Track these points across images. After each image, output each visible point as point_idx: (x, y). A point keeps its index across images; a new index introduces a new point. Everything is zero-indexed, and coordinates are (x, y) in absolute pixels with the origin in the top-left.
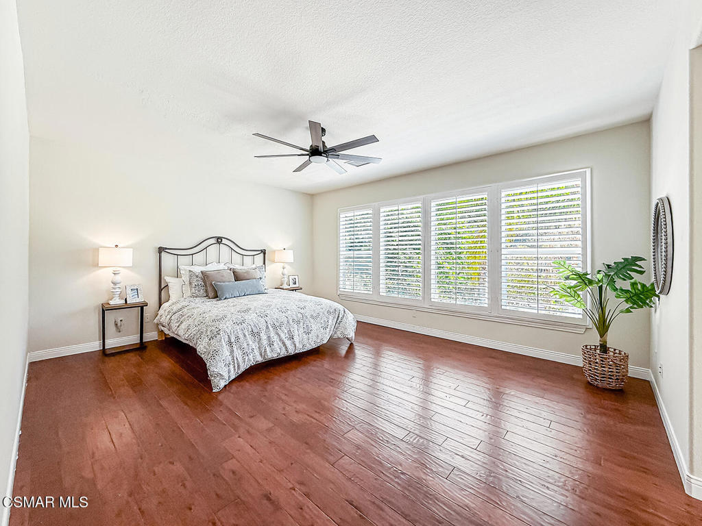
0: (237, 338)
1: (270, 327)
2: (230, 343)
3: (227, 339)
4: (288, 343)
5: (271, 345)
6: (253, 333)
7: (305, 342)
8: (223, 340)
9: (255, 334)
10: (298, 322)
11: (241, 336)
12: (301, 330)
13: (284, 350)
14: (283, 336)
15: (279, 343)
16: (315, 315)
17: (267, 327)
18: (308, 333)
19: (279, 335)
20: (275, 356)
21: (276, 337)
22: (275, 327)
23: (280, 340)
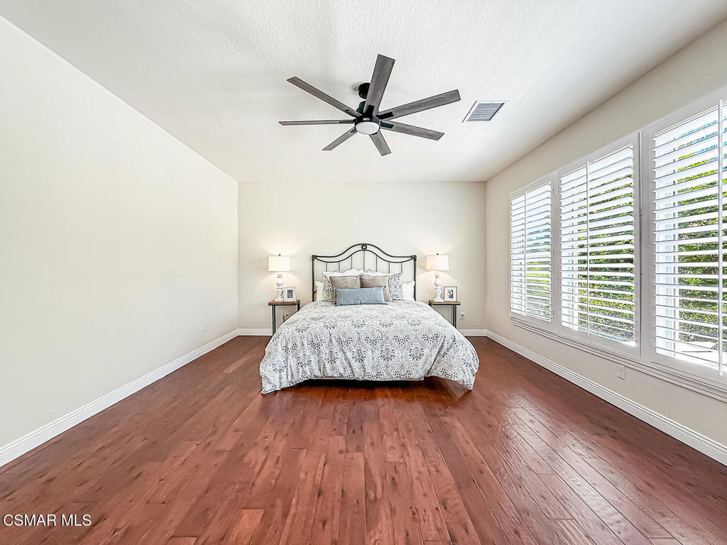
0: (295, 345)
1: (334, 340)
2: (286, 349)
3: (284, 344)
4: (356, 365)
5: (332, 361)
6: (312, 344)
7: (382, 370)
8: (279, 344)
9: (315, 346)
10: (374, 342)
11: (299, 344)
12: (378, 353)
13: (350, 372)
14: (349, 355)
15: (344, 361)
16: (402, 337)
17: (331, 341)
18: (387, 359)
19: (345, 353)
20: (336, 375)
21: (340, 355)
22: (339, 341)
23: (346, 359)
